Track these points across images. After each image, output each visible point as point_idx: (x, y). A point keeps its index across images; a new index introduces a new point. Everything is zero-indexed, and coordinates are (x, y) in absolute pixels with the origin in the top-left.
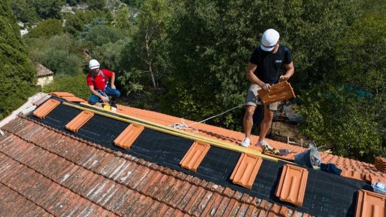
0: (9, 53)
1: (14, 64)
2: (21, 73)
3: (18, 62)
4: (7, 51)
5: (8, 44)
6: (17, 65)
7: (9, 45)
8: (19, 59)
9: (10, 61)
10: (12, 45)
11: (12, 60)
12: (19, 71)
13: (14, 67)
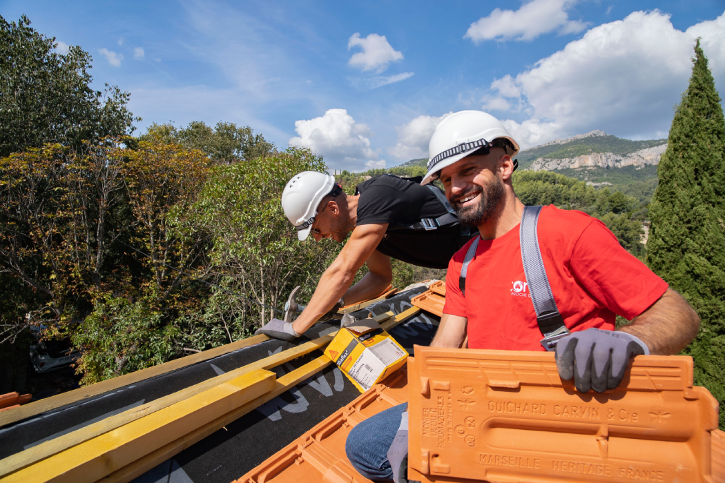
0: (697, 271)
1: (703, 295)
2: (717, 317)
3: (713, 293)
4: (694, 269)
5: (702, 255)
6: (710, 299)
7: (702, 258)
8: (717, 287)
9: (696, 288)
10: (709, 259)
11: (700, 287)
12: (712, 312)
13: (701, 301)
